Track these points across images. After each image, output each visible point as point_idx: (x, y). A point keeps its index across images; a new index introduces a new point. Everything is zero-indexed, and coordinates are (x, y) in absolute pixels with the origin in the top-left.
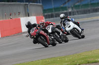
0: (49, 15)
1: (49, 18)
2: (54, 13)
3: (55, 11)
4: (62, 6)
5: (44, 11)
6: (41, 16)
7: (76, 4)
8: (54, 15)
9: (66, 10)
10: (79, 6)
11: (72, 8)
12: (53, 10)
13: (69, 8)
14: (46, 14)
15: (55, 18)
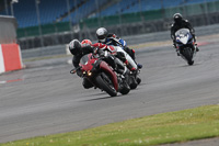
0: (30, 42)
1: (30, 47)
2: (40, 37)
3: (43, 33)
4: (58, 21)
5: (20, 32)
6: (13, 44)
7: (90, 17)
8: (42, 41)
9: (68, 30)
10: (96, 20)
11: (81, 25)
12: (40, 30)
13: (74, 24)
14: (23, 39)
15: (44, 48)
